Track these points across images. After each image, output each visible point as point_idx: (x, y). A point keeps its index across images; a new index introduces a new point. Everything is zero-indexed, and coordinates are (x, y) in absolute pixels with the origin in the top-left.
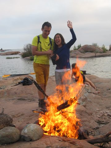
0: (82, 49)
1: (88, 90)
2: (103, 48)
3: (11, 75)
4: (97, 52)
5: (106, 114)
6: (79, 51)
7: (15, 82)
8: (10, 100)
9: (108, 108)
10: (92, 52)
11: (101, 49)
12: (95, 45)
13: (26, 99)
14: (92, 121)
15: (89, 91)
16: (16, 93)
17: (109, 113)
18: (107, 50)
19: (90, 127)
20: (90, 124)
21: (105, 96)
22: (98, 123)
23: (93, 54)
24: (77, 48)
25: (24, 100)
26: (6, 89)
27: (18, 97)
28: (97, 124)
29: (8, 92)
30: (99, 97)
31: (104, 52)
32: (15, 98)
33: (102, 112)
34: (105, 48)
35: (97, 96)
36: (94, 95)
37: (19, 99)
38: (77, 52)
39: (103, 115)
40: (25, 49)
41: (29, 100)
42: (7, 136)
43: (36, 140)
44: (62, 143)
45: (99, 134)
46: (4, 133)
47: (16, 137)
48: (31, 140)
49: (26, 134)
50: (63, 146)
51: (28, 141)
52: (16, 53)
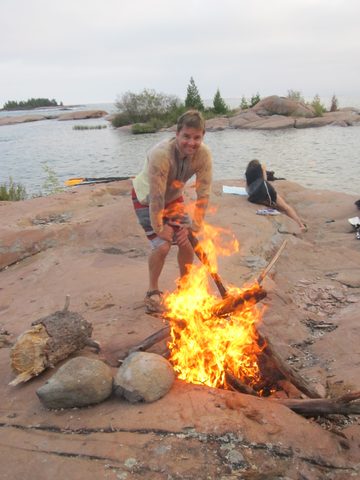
0: (263, 106)
1: (280, 224)
2: (316, 105)
3: (87, 180)
4: (300, 116)
5: (326, 295)
6: (256, 111)
7: (96, 200)
8: (84, 252)
9: (330, 275)
10: (286, 115)
11: (310, 108)
12: (295, 97)
13: (124, 250)
14: (294, 322)
15: (283, 229)
16: (99, 235)
17: (333, 292)
18: (324, 111)
19: (290, 341)
20: (290, 331)
21: (323, 241)
22: (308, 325)
23: (289, 120)
24: (249, 104)
25: (118, 252)
26: (74, 221)
27: (105, 243)
28: (306, 328)
29: (79, 230)
30: (308, 244)
31: (318, 115)
32: (96, 246)
33: (315, 287)
34: (321, 104)
35: (303, 242)
36: (295, 241)
37: (108, 251)
38: (250, 114)
39: (320, 297)
40: (119, 106)
41: (133, 254)
42: (79, 389)
43: (155, 401)
44: (225, 415)
45: (314, 363)
46: (71, 378)
47: (102, 390)
48: (142, 401)
49: (128, 383)
50: (227, 428)
51: (134, 403)
52: (98, 115)
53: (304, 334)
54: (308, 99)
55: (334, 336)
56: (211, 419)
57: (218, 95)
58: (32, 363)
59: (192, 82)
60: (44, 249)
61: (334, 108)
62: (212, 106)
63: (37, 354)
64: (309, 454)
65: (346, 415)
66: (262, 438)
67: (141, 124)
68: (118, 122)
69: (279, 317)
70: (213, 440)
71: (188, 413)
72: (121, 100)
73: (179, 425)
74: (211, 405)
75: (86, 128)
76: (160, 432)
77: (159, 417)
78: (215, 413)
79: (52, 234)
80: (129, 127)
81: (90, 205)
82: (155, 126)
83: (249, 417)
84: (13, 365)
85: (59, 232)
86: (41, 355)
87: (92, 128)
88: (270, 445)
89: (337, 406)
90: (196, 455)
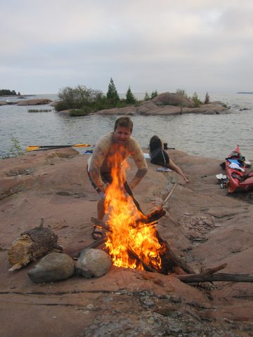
0: (159, 99)
1: (172, 178)
2: (195, 99)
3: (42, 147)
4: (184, 106)
5: (201, 222)
6: (155, 102)
7: (49, 161)
8: (43, 194)
9: (204, 210)
10: (176, 105)
11: (191, 100)
12: (181, 93)
13: (70, 193)
14: (181, 237)
15: (174, 181)
16: (53, 183)
17: (206, 221)
18: (201, 103)
19: (179, 248)
20: (179, 242)
21: (200, 189)
22: (190, 239)
23: (177, 109)
24: (150, 97)
25: (68, 194)
26: (36, 174)
27: (58, 189)
28: (188, 241)
29: (40, 180)
30: (190, 191)
31: (196, 106)
32: (51, 190)
33: (194, 217)
34: (198, 98)
35: (186, 189)
36: (181, 188)
37: (60, 194)
38: (151, 104)
39: (197, 224)
40: (60, 96)
41: (77, 196)
42: (55, 270)
43: (101, 276)
44: (142, 283)
45: (194, 260)
46: (49, 264)
47: (69, 271)
48: (93, 276)
49: (85, 266)
50: (144, 288)
51: (88, 278)
52: (45, 102)
53: (187, 244)
54: (190, 95)
55: (205, 245)
56: (135, 284)
57: (129, 91)
58: (22, 258)
59: (112, 81)
60: (16, 193)
61: (207, 101)
62: (125, 98)
63: (26, 252)
64: (190, 301)
65: (211, 282)
66: (164, 293)
67: (76, 110)
68: (60, 108)
69: (172, 234)
70: (137, 295)
71: (121, 282)
72: (61, 92)
73: (116, 288)
74: (134, 278)
75: (37, 111)
76: (105, 292)
77: (103, 285)
78: (136, 282)
79: (21, 182)
80: (67, 111)
81: (45, 164)
82: (86, 111)
83: (156, 283)
84: (9, 260)
85: (26, 180)
86: (28, 253)
87: (41, 111)
88: (169, 297)
89: (206, 277)
90: (127, 302)
